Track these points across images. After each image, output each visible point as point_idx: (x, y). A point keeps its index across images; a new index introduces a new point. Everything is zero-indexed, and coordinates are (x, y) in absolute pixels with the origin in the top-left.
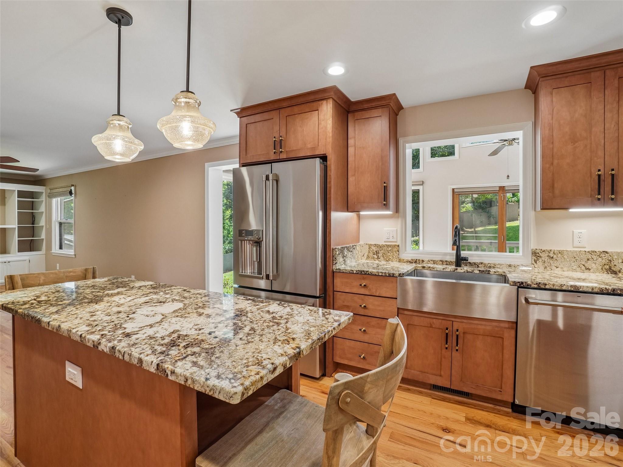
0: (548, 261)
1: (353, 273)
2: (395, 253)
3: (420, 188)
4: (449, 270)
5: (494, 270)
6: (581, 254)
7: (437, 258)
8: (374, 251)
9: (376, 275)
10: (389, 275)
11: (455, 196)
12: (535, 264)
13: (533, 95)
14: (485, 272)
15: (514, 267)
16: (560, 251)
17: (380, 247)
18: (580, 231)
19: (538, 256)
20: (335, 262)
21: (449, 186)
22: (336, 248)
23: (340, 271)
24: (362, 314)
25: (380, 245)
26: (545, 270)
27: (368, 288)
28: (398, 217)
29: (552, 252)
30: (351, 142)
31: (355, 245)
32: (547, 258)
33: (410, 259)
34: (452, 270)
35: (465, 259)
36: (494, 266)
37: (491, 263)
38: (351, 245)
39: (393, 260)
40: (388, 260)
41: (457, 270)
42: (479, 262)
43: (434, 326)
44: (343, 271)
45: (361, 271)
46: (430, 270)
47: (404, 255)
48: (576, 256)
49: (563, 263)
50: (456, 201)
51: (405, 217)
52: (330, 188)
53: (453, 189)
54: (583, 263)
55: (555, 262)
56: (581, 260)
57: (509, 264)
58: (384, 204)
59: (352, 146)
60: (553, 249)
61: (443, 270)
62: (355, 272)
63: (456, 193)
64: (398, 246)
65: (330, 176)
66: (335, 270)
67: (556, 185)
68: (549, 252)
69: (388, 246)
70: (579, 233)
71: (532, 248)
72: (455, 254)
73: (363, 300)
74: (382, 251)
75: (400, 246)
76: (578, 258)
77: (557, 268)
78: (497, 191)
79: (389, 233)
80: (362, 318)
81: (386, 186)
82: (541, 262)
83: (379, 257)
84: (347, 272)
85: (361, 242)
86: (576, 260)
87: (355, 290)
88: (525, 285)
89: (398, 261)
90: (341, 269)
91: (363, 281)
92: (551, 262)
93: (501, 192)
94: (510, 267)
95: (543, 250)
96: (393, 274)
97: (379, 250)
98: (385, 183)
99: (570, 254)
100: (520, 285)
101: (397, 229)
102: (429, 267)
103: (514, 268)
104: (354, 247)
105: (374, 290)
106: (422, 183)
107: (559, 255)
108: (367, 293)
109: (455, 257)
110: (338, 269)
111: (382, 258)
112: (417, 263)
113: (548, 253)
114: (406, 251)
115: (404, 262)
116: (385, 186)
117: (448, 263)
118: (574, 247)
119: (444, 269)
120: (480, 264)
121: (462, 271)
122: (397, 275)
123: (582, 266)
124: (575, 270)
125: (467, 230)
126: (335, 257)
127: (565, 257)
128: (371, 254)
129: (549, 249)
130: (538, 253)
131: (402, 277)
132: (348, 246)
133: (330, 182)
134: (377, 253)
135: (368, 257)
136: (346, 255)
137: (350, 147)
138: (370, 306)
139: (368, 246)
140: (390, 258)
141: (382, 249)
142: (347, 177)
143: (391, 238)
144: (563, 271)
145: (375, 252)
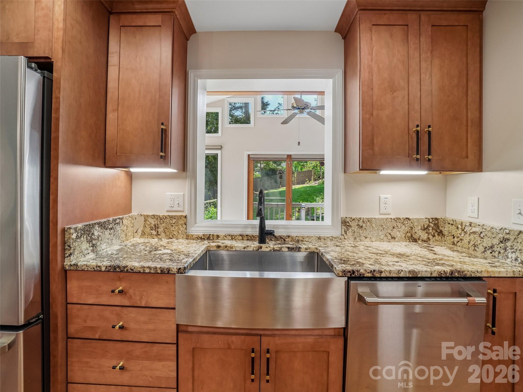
0: (358, 230)
1: (100, 271)
2: (180, 226)
3: (219, 152)
4: (251, 249)
5: (305, 247)
6: (387, 222)
7: (237, 231)
8: (152, 225)
9: (140, 272)
10: (162, 271)
11: (250, 161)
12: (345, 235)
13: (343, 40)
14: (295, 249)
15: (324, 239)
16: (369, 219)
17: (161, 219)
18: (386, 196)
19: (348, 226)
20: (68, 253)
21: (245, 152)
22: (70, 228)
23: (76, 268)
24: (119, 339)
25: (161, 216)
26: (355, 241)
27: (128, 295)
28: (186, 178)
29: (361, 221)
30: (113, 59)
31: (119, 218)
32: (357, 227)
33: (201, 234)
34: (255, 249)
35: (271, 233)
36: (303, 239)
37: (299, 235)
38: (111, 219)
39: (179, 236)
40: (171, 236)
41: (261, 248)
42: (285, 235)
43: (233, 347)
44: (83, 268)
45: (115, 268)
46: (228, 250)
47: (193, 229)
48: (383, 224)
49: (372, 233)
50: (251, 166)
51: (194, 177)
52: (58, 119)
53: (249, 155)
54: (389, 231)
55: (364, 231)
56: (388, 229)
57: (318, 236)
58: (161, 157)
59: (114, 66)
60: (362, 217)
61: (243, 250)
62: (103, 269)
63: (251, 159)
64: (186, 217)
65: (58, 98)
66: (67, 268)
67: (375, 141)
68: (359, 221)
69: (171, 217)
70: (385, 198)
71: (342, 216)
72: (258, 226)
73: (118, 315)
74: (163, 225)
75: (188, 217)
76: (384, 226)
77: (366, 238)
78: (286, 159)
79: (173, 200)
80: (120, 345)
81: (165, 130)
82: (350, 233)
83: (159, 233)
84: (89, 269)
85: (134, 213)
86: (383, 228)
87: (104, 300)
88: (356, 275)
89: (185, 237)
90: (79, 264)
91: (118, 283)
92: (361, 232)
93: (288, 160)
94: (320, 240)
95: (352, 218)
96: (169, 270)
97: (159, 223)
98: (162, 124)
99: (378, 221)
100: (351, 275)
101: (184, 194)
102: (226, 247)
103: (324, 241)
104: (118, 221)
105: (138, 298)
106: (221, 148)
107: (368, 223)
108: (126, 303)
109: (258, 230)
110: (74, 264)
111: (163, 234)
112: (210, 240)
113: (357, 221)
114: (196, 224)
115: (193, 239)
116: (162, 129)
117: (250, 238)
118: (380, 214)
119: (244, 248)
120: (287, 237)
121: (268, 250)
122: (175, 270)
123: (388, 234)
124: (382, 239)
125: (256, 193)
126: (68, 244)
127: (374, 225)
128: (148, 230)
129: (358, 217)
130: (348, 222)
131: (182, 273)
132: (102, 220)
133: (58, 109)
134: (156, 227)
135: (143, 234)
136: (99, 236)
137: (111, 66)
138: (132, 325)
139: (143, 218)
140: (175, 233)
141: (163, 222)
142: (104, 112)
143: (176, 205)
144: (372, 241)
145: (154, 227)
